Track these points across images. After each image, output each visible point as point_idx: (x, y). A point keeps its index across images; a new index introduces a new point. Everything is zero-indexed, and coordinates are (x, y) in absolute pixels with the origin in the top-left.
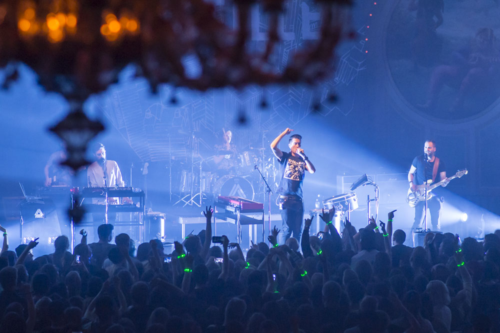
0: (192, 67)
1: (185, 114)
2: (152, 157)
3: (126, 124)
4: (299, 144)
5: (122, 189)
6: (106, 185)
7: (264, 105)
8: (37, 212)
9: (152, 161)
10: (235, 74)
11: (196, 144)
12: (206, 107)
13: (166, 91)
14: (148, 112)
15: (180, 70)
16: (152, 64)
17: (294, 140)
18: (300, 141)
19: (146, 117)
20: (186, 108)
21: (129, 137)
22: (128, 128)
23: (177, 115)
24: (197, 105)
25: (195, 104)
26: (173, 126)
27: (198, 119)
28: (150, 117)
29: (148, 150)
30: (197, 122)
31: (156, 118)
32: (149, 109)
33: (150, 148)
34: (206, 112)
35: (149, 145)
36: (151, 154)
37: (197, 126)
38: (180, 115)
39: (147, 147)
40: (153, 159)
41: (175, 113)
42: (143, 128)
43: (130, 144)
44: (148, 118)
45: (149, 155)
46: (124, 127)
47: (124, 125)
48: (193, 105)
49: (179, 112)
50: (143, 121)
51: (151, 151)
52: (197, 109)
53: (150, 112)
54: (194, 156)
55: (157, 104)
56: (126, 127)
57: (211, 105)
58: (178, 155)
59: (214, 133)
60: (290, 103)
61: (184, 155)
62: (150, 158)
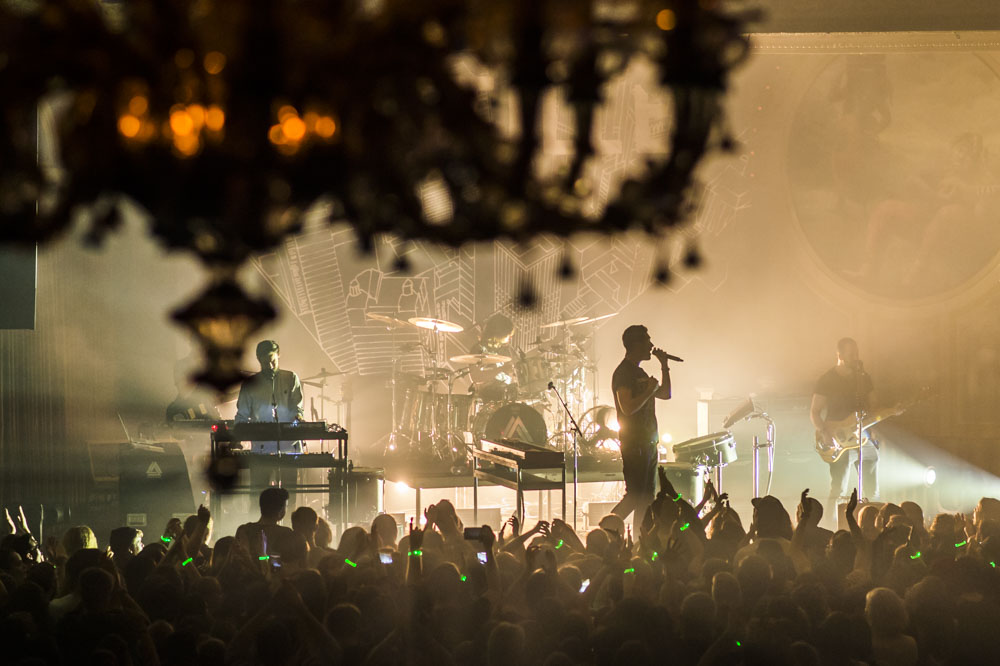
0: (436, 201)
1: (421, 288)
2: (361, 366)
3: (312, 306)
5: (306, 426)
7: (566, 271)
8: (151, 468)
10: (514, 216)
11: (441, 344)
12: (460, 276)
13: (388, 245)
14: (355, 284)
19: (350, 294)
20: (424, 278)
21: (318, 331)
22: (316, 313)
23: (408, 290)
24: (444, 272)
25: (440, 271)
26: (399, 311)
27: (445, 298)
28: (357, 294)
29: (353, 354)
30: (444, 304)
31: (369, 296)
32: (356, 280)
33: (358, 351)
34: (460, 285)
35: (355, 345)
36: (360, 361)
37: (443, 310)
38: (412, 290)
39: (352, 349)
40: (362, 371)
41: (404, 286)
42: (345, 315)
43: (320, 344)
44: (354, 296)
45: (356, 364)
46: (309, 312)
47: (310, 309)
48: (436, 273)
49: (411, 286)
50: (346, 301)
51: (359, 356)
52: (444, 280)
53: (358, 286)
54: (438, 366)
55: (371, 270)
56: (313, 312)
57: (469, 272)
58: (409, 363)
59: (474, 323)
60: (614, 269)
61: (420, 363)
62: (357, 369)
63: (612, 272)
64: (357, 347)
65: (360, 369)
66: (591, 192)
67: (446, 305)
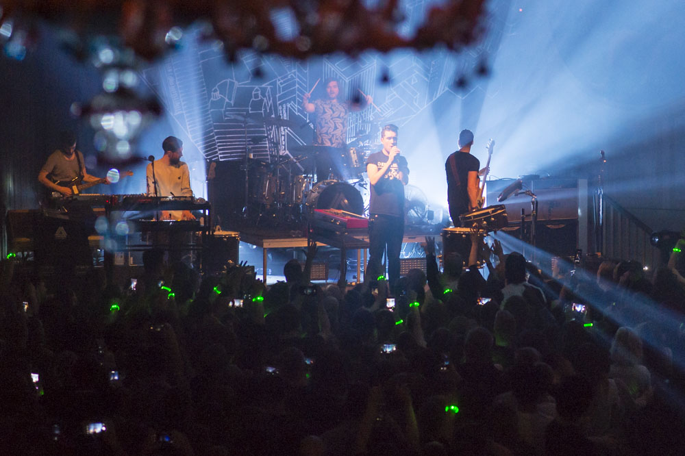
0: (286, 24)
1: (267, 94)
2: (220, 154)
3: (183, 108)
4: (395, 139)
5: (178, 199)
6: (156, 193)
7: (385, 79)
8: (58, 232)
9: (221, 160)
10: (350, 35)
11: (283, 137)
12: (297, 86)
13: (248, 60)
14: (215, 91)
15: (268, 30)
16: (228, 21)
17: (389, 134)
18: (397, 135)
19: (212, 99)
20: (269, 87)
21: (188, 127)
22: (186, 113)
23: (256, 96)
24: (285, 82)
25: (282, 81)
26: (250, 112)
27: (285, 102)
28: (218, 99)
29: (215, 144)
30: (284, 106)
31: (227, 100)
32: (216, 87)
33: (218, 142)
34: (297, 92)
35: (216, 137)
36: (220, 150)
37: (284, 111)
38: (260, 96)
39: (214, 140)
40: (221, 158)
41: (253, 93)
42: (208, 115)
43: (190, 136)
44: (215, 100)
45: (217, 152)
46: (181, 112)
47: (182, 110)
48: (278, 83)
49: (259, 92)
50: (209, 104)
51: (219, 146)
52: (284, 89)
53: (218, 92)
54: (281, 154)
55: (228, 80)
56: (184, 112)
57: (303, 82)
58: (258, 152)
59: (308, 121)
60: (414, 81)
61: (267, 151)
62: (218, 156)
63: (413, 83)
64: (218, 139)
65: (220, 156)
66: (403, 18)
67: (287, 107)
